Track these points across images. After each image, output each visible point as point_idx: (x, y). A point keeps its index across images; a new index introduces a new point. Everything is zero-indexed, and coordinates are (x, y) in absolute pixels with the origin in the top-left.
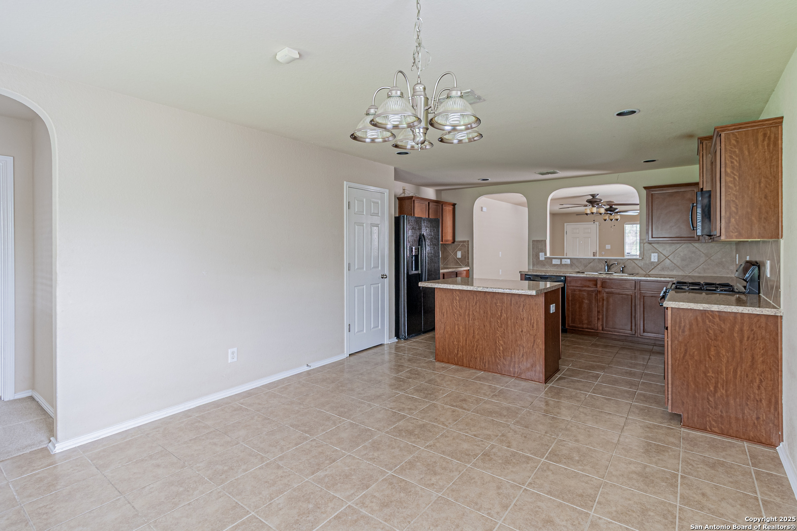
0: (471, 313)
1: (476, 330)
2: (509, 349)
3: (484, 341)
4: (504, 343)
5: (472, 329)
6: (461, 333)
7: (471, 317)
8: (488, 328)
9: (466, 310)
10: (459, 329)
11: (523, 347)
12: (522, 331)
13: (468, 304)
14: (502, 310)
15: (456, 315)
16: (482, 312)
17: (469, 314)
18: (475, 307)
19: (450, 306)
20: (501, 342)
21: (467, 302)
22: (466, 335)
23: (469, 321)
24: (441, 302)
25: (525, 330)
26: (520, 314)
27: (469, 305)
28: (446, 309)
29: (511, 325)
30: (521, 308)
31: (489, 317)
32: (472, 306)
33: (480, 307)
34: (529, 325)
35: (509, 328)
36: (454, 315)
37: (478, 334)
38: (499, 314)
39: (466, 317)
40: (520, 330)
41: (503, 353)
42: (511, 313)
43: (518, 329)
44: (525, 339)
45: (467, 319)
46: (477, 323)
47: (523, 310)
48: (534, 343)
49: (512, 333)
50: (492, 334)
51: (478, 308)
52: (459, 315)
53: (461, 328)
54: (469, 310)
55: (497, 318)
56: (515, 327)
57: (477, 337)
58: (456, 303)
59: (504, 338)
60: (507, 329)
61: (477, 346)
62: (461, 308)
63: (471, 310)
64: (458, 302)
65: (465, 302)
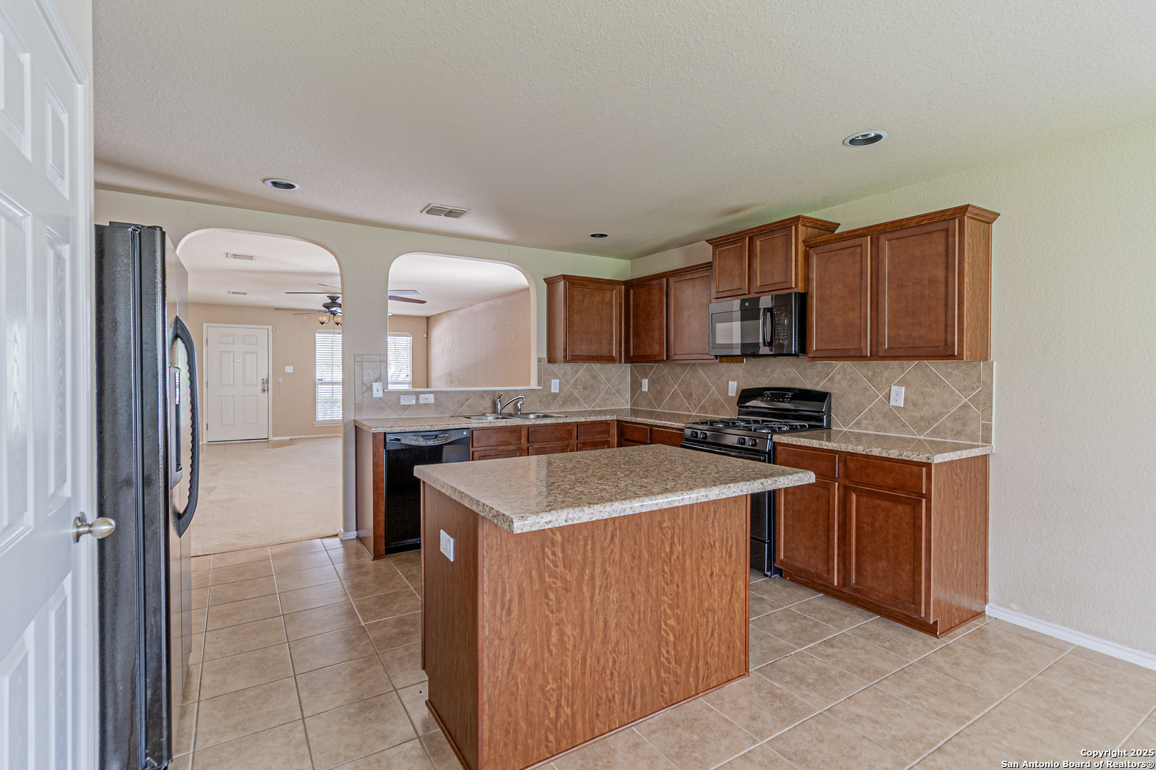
0: (598, 571)
1: (613, 616)
2: (688, 630)
3: (631, 640)
4: (678, 620)
5: (601, 619)
6: (570, 646)
7: (598, 583)
8: (643, 599)
9: (583, 569)
10: (562, 634)
11: (714, 612)
12: (712, 574)
13: (589, 547)
14: (672, 538)
15: (552, 596)
16: (627, 558)
17: (592, 577)
18: (609, 552)
19: (533, 573)
20: (672, 622)
21: (586, 540)
22: (583, 647)
23: (592, 597)
24: (500, 567)
25: (716, 570)
26: (709, 535)
27: (593, 550)
28: (520, 587)
29: (692, 566)
30: (710, 520)
31: (644, 565)
32: (602, 549)
33: (622, 545)
34: (724, 554)
35: (688, 577)
36: (547, 596)
37: (617, 625)
38: (668, 550)
39: (585, 589)
40: (709, 573)
41: (675, 649)
42: (691, 537)
43: (705, 573)
44: (716, 592)
45: (587, 595)
46: (614, 596)
47: (713, 522)
48: (732, 592)
49: (693, 588)
50: (651, 611)
51: (617, 549)
52: (561, 592)
53: (568, 630)
54: (594, 563)
55: (664, 562)
56: (698, 570)
57: (614, 635)
58: (554, 554)
59: (678, 607)
60: (683, 582)
61: (614, 661)
62: (568, 566)
63: (599, 561)
64: (558, 550)
65: (582, 543)
